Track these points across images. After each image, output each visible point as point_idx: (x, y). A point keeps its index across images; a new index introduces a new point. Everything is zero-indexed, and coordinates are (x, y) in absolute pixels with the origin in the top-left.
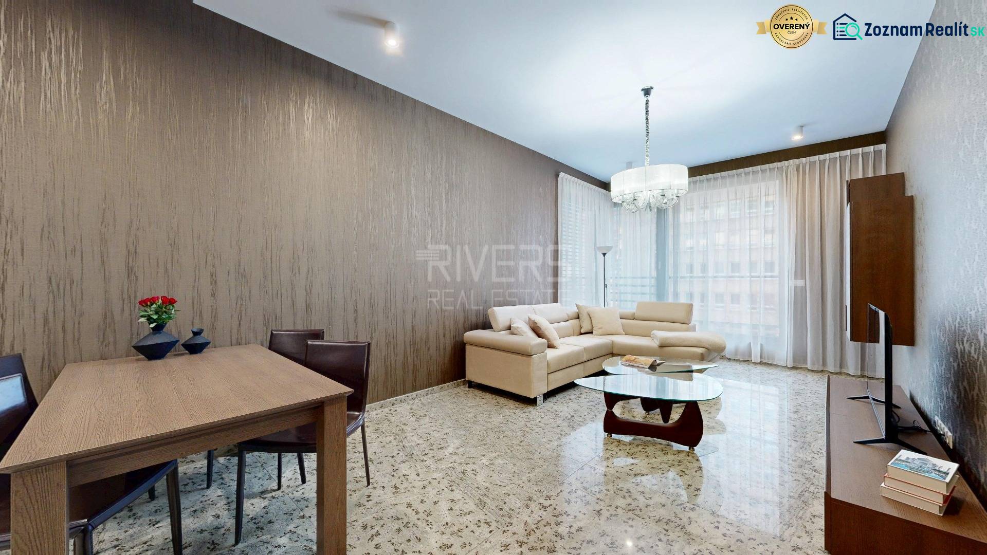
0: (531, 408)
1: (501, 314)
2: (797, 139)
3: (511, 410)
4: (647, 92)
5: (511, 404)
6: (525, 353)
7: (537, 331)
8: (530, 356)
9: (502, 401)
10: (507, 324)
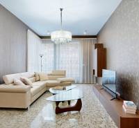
0: (26, 112)
1: (9, 78)
2: (85, 34)
3: (17, 115)
4: (61, 10)
5: (17, 112)
6: (23, 92)
7: (25, 83)
8: (25, 92)
9: (12, 112)
10: (12, 81)
